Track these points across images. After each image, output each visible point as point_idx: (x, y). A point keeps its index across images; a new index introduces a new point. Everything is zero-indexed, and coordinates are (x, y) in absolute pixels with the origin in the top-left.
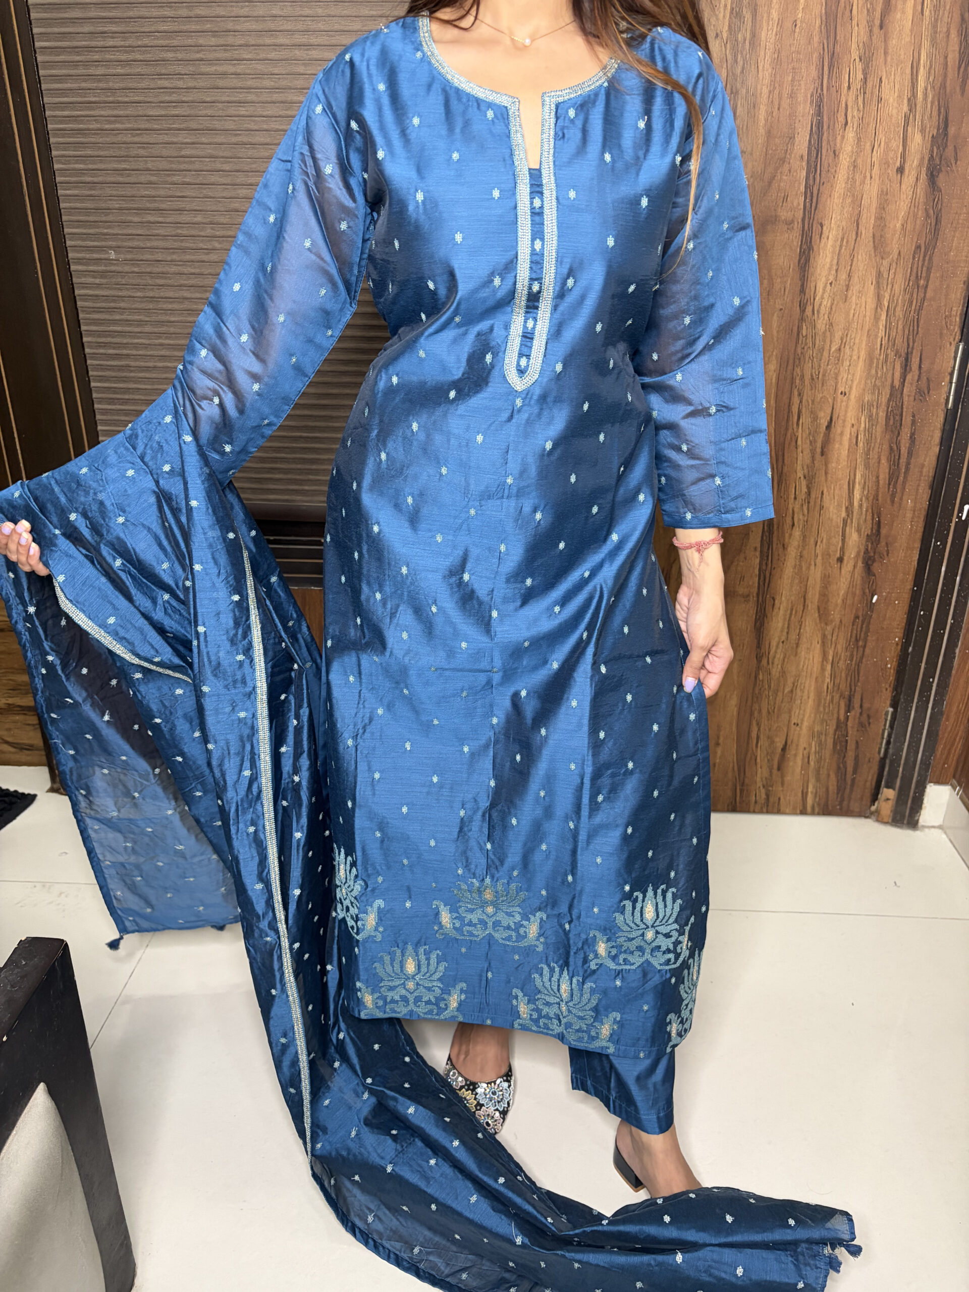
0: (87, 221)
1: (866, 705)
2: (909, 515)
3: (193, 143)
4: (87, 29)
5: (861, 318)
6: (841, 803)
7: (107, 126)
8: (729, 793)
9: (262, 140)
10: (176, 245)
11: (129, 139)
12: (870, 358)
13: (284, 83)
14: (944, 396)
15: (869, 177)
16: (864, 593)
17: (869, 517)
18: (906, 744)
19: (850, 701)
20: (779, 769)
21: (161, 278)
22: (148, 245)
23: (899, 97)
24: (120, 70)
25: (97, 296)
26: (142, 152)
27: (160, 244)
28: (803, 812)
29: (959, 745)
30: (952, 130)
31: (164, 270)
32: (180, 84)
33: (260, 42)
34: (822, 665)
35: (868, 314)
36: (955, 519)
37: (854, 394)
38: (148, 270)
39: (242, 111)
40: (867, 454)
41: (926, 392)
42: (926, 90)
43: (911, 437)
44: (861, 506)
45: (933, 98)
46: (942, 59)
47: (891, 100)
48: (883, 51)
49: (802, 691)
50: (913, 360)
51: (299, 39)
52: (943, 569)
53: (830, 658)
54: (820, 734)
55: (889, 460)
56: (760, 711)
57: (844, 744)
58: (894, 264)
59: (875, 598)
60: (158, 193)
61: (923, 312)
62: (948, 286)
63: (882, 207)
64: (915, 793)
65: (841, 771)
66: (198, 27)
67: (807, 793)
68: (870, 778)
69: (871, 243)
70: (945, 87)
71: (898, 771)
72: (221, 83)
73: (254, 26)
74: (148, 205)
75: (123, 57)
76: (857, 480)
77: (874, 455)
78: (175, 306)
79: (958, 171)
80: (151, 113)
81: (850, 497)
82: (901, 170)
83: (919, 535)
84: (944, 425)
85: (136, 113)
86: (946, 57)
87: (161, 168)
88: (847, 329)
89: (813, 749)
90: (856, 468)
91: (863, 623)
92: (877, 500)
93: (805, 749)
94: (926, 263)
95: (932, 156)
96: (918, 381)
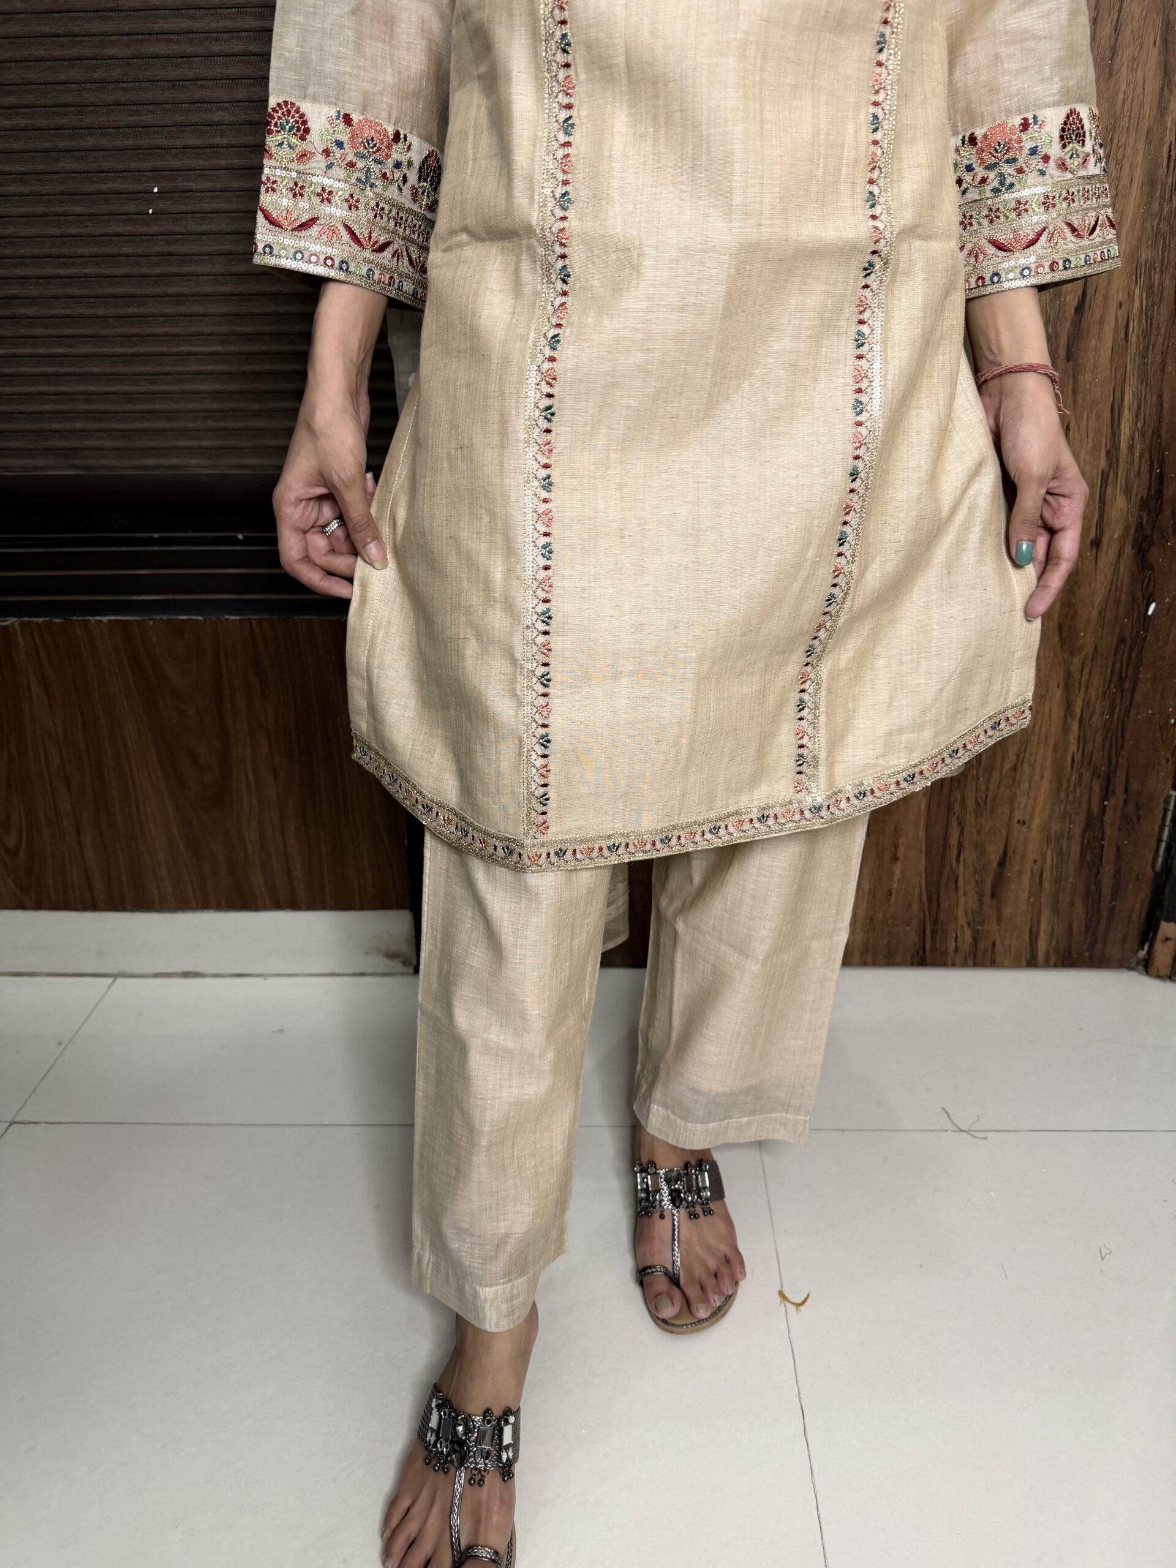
1: (1134, 787)
5: (1136, 107)
6: (1092, 945)
8: (914, 937)
12: (1151, 182)
16: (1134, 599)
17: (1145, 468)
19: (1108, 780)
20: (994, 895)
28: (1032, 963)
34: (1065, 722)
35: (1148, 100)
44: (1131, 448)
49: (1032, 766)
53: (1078, 710)
54: (1059, 836)
56: (963, 802)
57: (1097, 852)
59: (1153, 607)
65: (1092, 896)
67: (1038, 933)
68: (1138, 905)
76: (1126, 403)
77: (1154, 357)
81: (1113, 434)
89: (1049, 861)
90: (1124, 382)
91: (1131, 650)
92: (1159, 437)
93: (1035, 861)
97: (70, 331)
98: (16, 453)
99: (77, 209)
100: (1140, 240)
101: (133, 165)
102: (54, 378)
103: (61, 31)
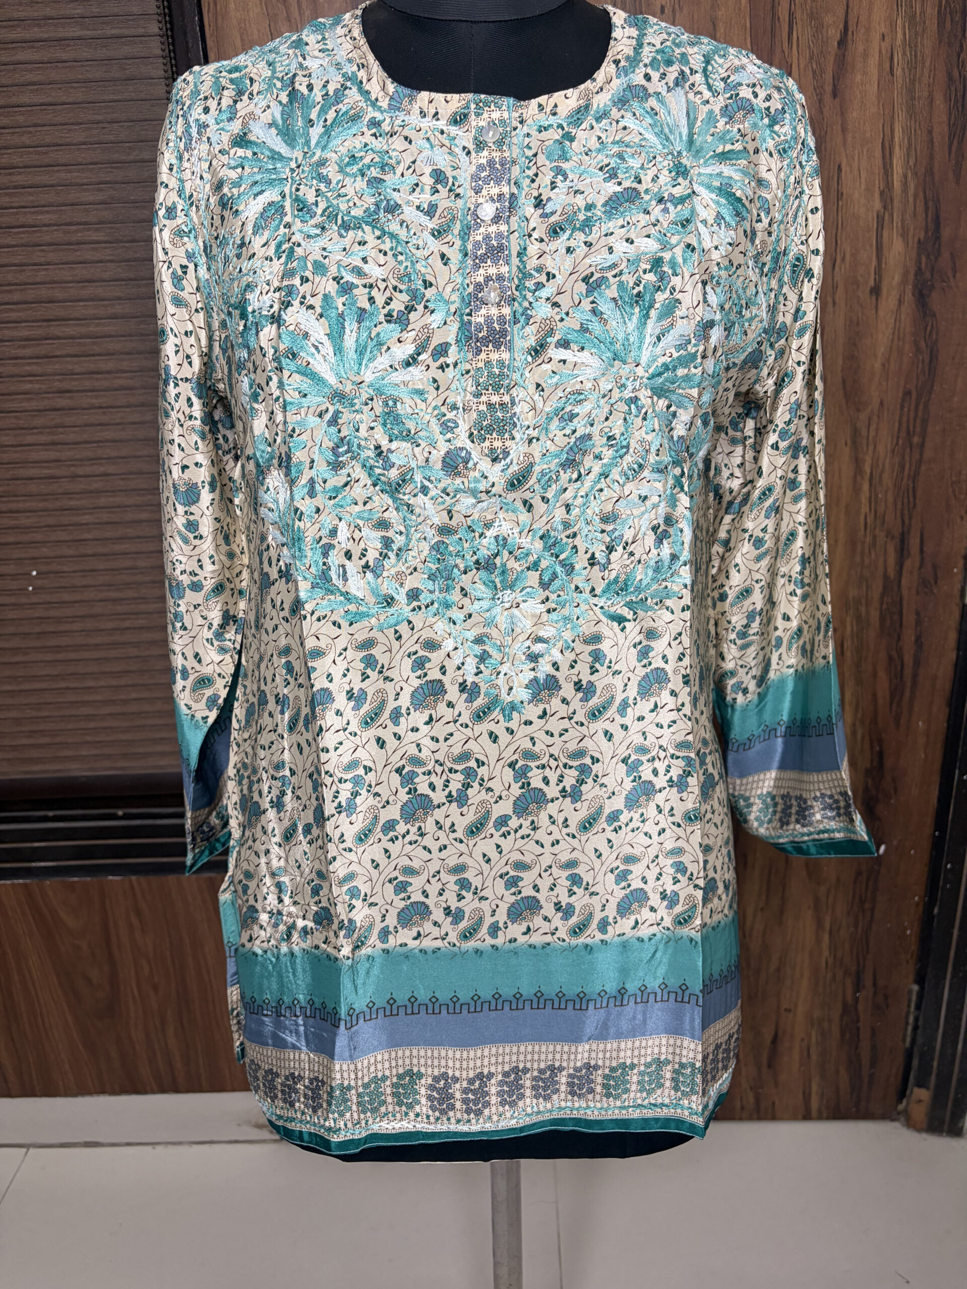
1: (881, 983)
2: (922, 741)
6: (858, 1103)
12: (852, 542)
14: (958, 586)
15: (830, 304)
17: (867, 747)
18: (941, 1031)
19: (858, 978)
20: (770, 1066)
23: (868, 189)
28: (807, 1116)
30: (946, 232)
34: (817, 936)
35: (844, 484)
41: (932, 582)
42: (906, 176)
43: (916, 641)
45: (916, 190)
46: (924, 136)
47: (856, 195)
49: (793, 969)
50: (912, 541)
53: (827, 926)
54: (821, 1020)
55: (889, 671)
57: (854, 1032)
58: (875, 418)
59: (882, 849)
61: (921, 478)
63: (853, 342)
64: (956, 1093)
65: (854, 1066)
67: (810, 1094)
68: (893, 1073)
69: (841, 391)
70: (932, 174)
71: (932, 1067)
77: (867, 666)
79: (958, 287)
82: (876, 291)
83: (937, 766)
84: (961, 624)
86: (930, 132)
89: (814, 1040)
91: (868, 880)
93: (802, 1040)
94: (920, 413)
95: (920, 269)
96: (920, 568)
101: (16, 555)
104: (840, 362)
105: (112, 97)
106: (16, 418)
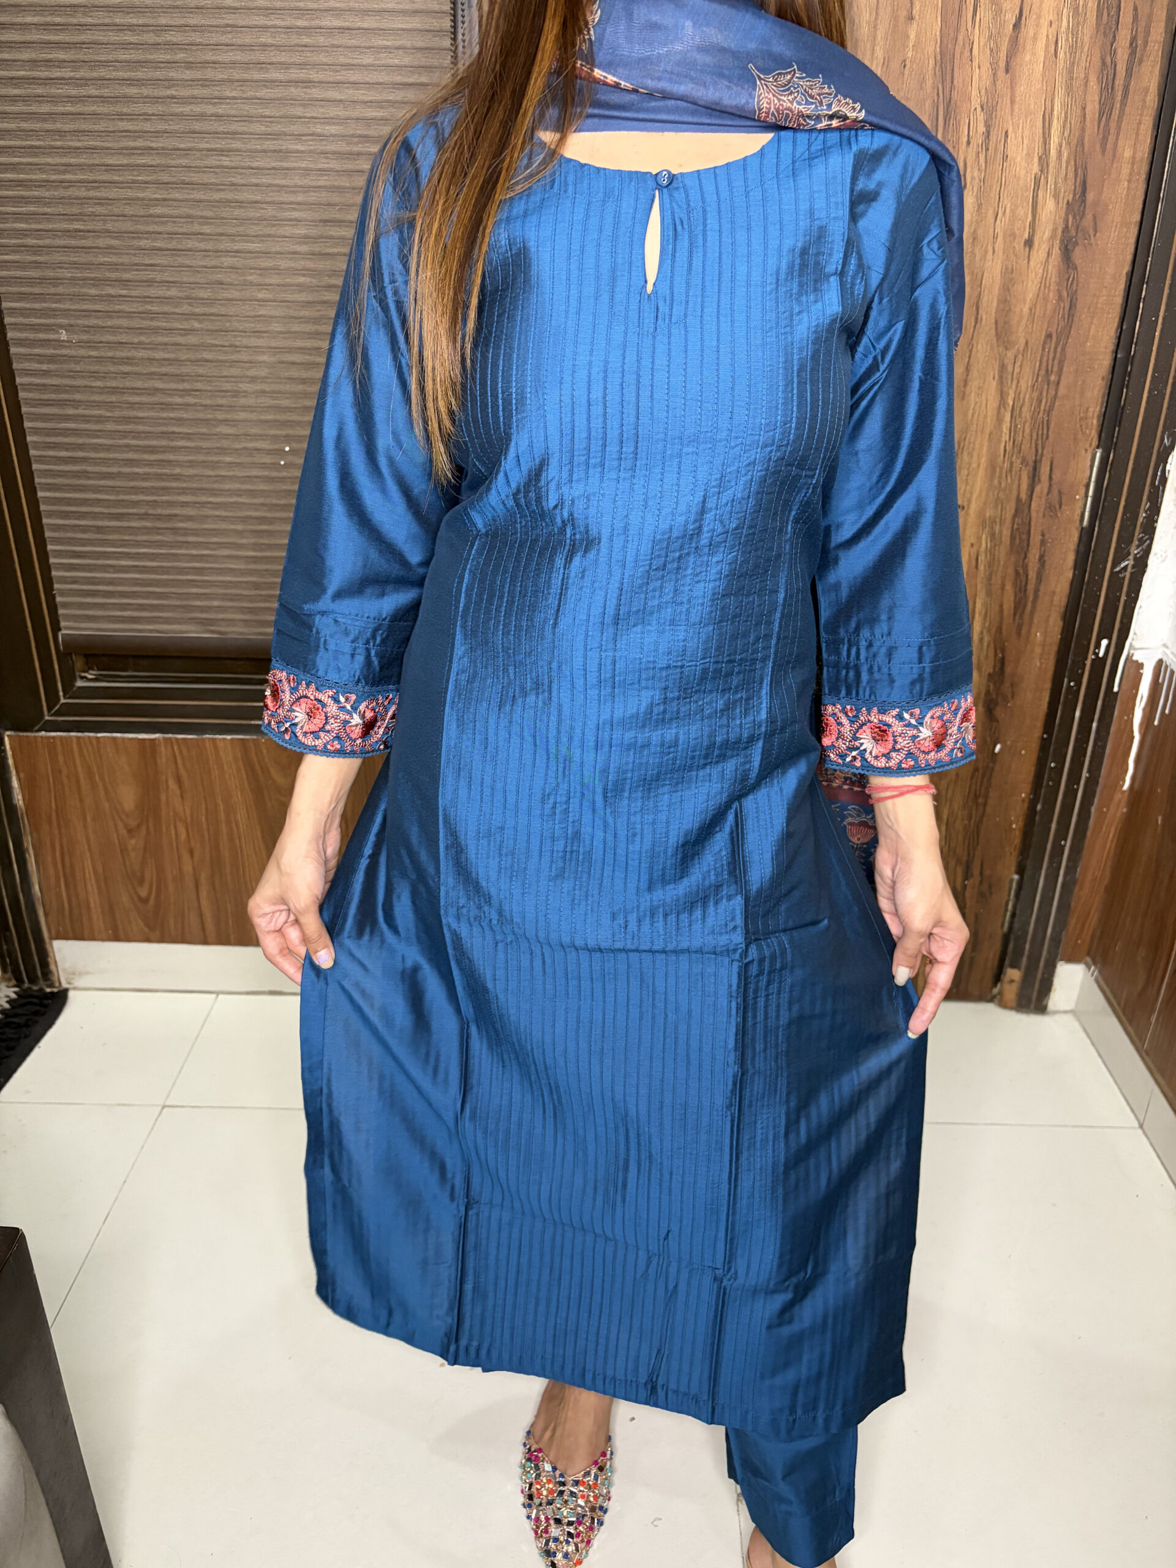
0: (30, 294)
1: (987, 872)
2: (1038, 650)
3: (164, 200)
4: (26, 55)
5: (981, 418)
7: (54, 177)
9: (253, 197)
10: (146, 323)
11: (82, 193)
12: (992, 467)
13: (276, 128)
14: (1078, 512)
15: (991, 252)
17: (991, 653)
18: (1033, 918)
19: (968, 866)
21: (126, 363)
22: (109, 323)
23: (1028, 154)
24: (69, 108)
25: (44, 385)
26: (99, 209)
27: (124, 322)
29: (1094, 918)
30: (1091, 196)
31: (129, 354)
32: (147, 126)
33: (246, 76)
35: (989, 414)
36: (1091, 656)
37: (974, 507)
38: (110, 354)
39: (226, 161)
40: (990, 579)
41: (1057, 507)
42: (1061, 146)
43: (1040, 559)
44: (981, 640)
45: (1068, 157)
46: (1079, 111)
47: (1019, 158)
48: (1009, 102)
50: (1042, 470)
51: (295, 74)
52: (1078, 714)
53: (945, 817)
55: (1015, 585)
58: (1020, 356)
59: (998, 748)
60: (121, 260)
61: (1054, 413)
62: (1084, 382)
63: (1008, 286)
64: (1043, 974)
66: (168, 57)
68: (991, 956)
69: (993, 332)
70: (1083, 145)
71: (1024, 949)
72: (197, 126)
73: (239, 57)
74: (108, 274)
75: (74, 92)
76: (977, 610)
77: (997, 580)
78: (144, 399)
79: (1097, 245)
80: (110, 161)
82: (1029, 243)
83: (1050, 674)
84: (1078, 545)
85: (91, 161)
86: (1084, 109)
87: (123, 229)
88: (965, 431)
90: (976, 596)
91: (983, 775)
92: (1001, 633)
94: (1058, 355)
95: (1067, 227)
96: (1048, 494)
97: (215, 540)
98: (167, 621)
99: (228, 459)
100: (985, 503)
101: (273, 432)
102: (200, 571)
103: (226, 344)
104: (995, 304)
105: (400, 26)
106: (287, 307)
